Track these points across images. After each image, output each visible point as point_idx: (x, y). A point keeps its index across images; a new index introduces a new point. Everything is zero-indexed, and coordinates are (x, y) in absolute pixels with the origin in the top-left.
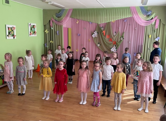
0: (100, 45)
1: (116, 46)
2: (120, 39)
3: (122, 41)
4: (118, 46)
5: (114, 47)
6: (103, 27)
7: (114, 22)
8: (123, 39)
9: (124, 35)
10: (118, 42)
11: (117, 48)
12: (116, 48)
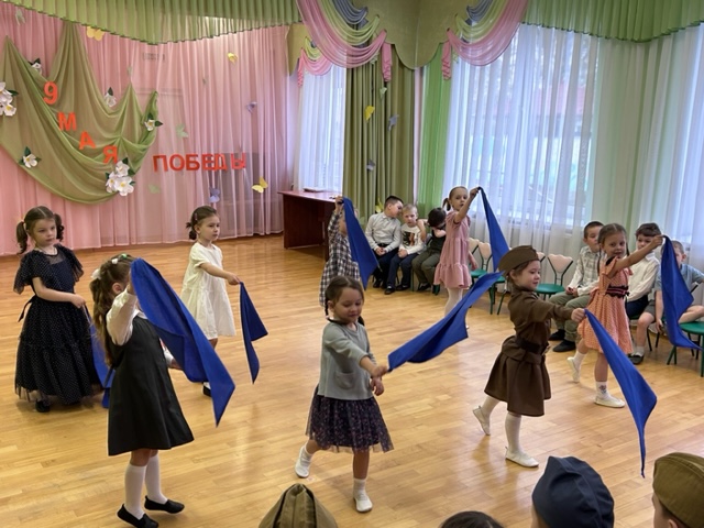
0: (38, 159)
1: (125, 161)
2: (143, 126)
3: (154, 134)
4: (136, 161)
5: (122, 168)
6: (38, 61)
7: (99, 38)
8: (158, 124)
9: (158, 107)
10: (133, 141)
11: (135, 169)
12: (131, 173)
